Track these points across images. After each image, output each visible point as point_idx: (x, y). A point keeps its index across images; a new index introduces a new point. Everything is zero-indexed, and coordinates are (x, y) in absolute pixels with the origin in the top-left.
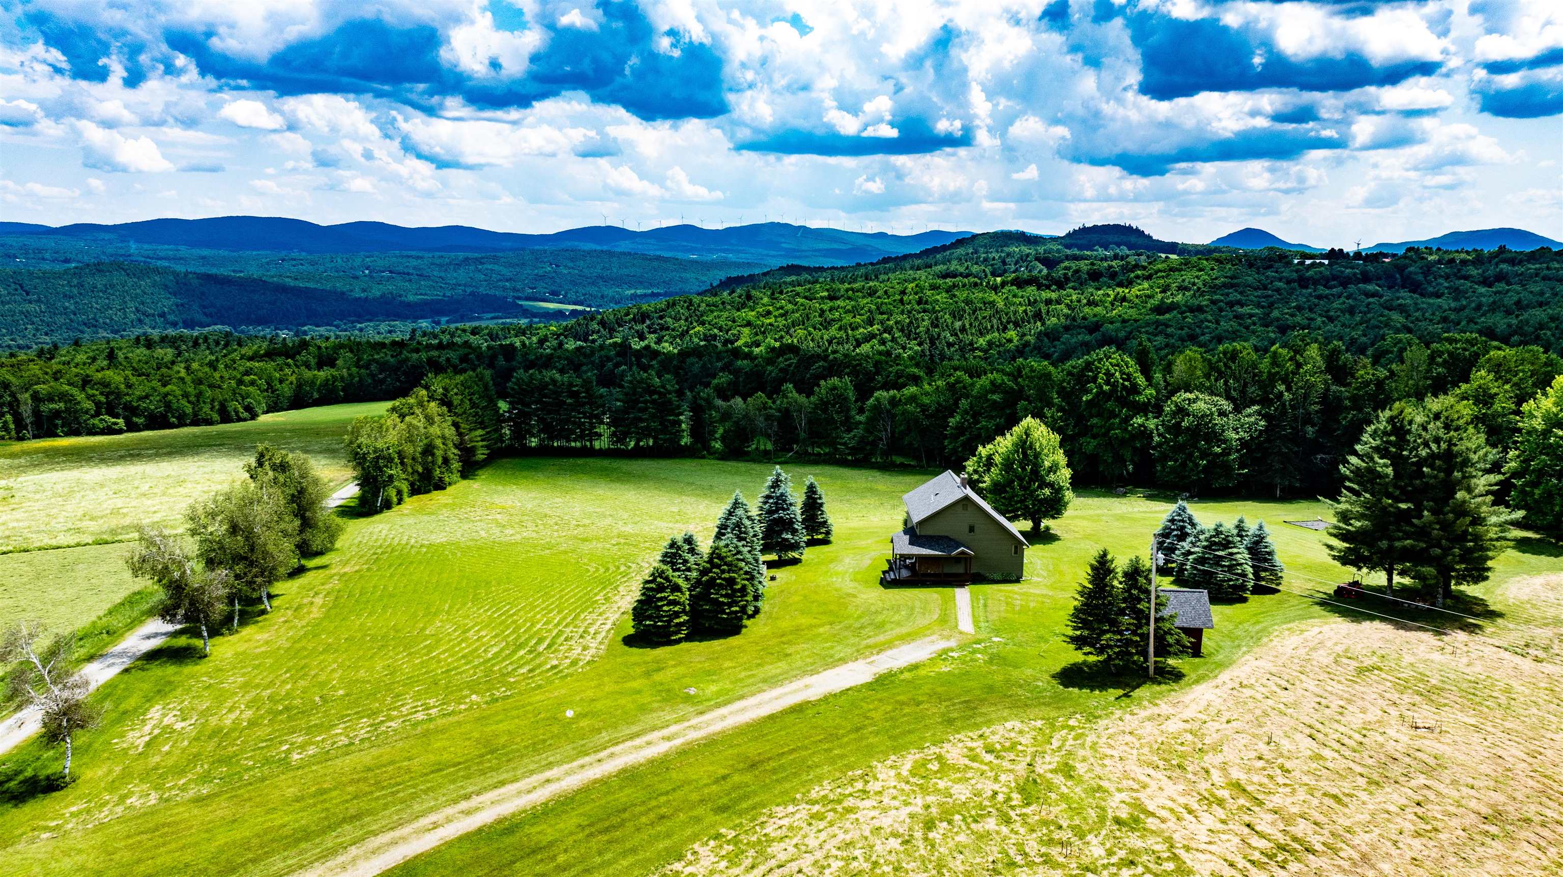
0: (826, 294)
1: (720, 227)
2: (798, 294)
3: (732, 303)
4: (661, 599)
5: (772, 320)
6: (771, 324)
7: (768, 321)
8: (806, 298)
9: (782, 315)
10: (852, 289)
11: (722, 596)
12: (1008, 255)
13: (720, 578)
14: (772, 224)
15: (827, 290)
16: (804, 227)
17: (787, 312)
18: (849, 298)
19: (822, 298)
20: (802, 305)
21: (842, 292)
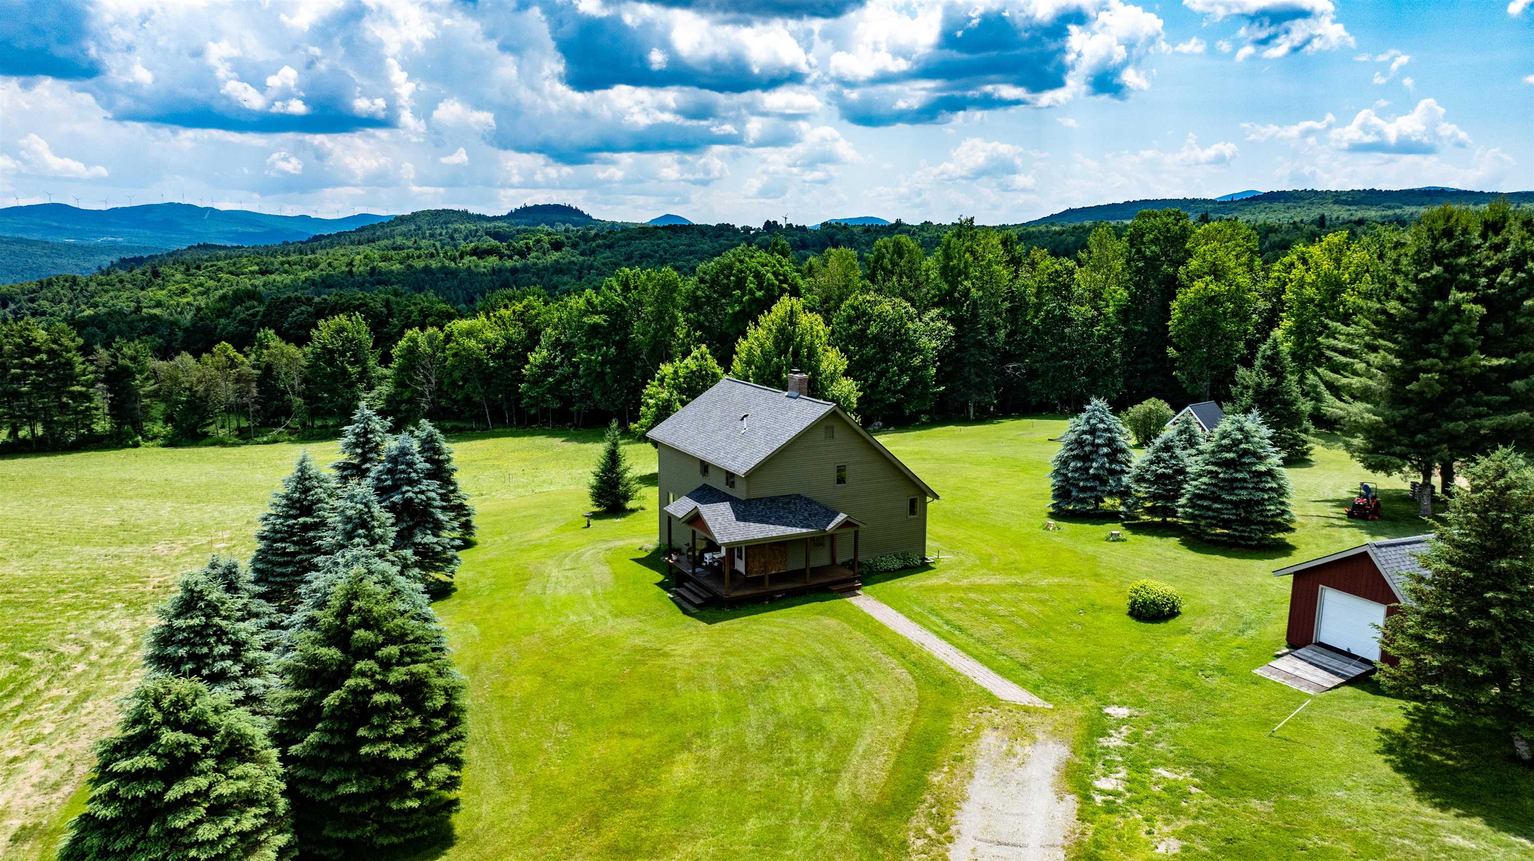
0: (256, 268)
1: (103, 208)
2: (220, 269)
3: (133, 282)
4: (185, 803)
5: (190, 299)
6: (188, 304)
7: (185, 300)
8: (232, 273)
9: (202, 294)
10: (289, 263)
11: (399, 740)
12: (456, 230)
13: (384, 686)
14: (171, 204)
15: (258, 264)
16: (212, 209)
17: (209, 289)
18: (286, 272)
19: (252, 272)
20: (227, 281)
21: (277, 265)
